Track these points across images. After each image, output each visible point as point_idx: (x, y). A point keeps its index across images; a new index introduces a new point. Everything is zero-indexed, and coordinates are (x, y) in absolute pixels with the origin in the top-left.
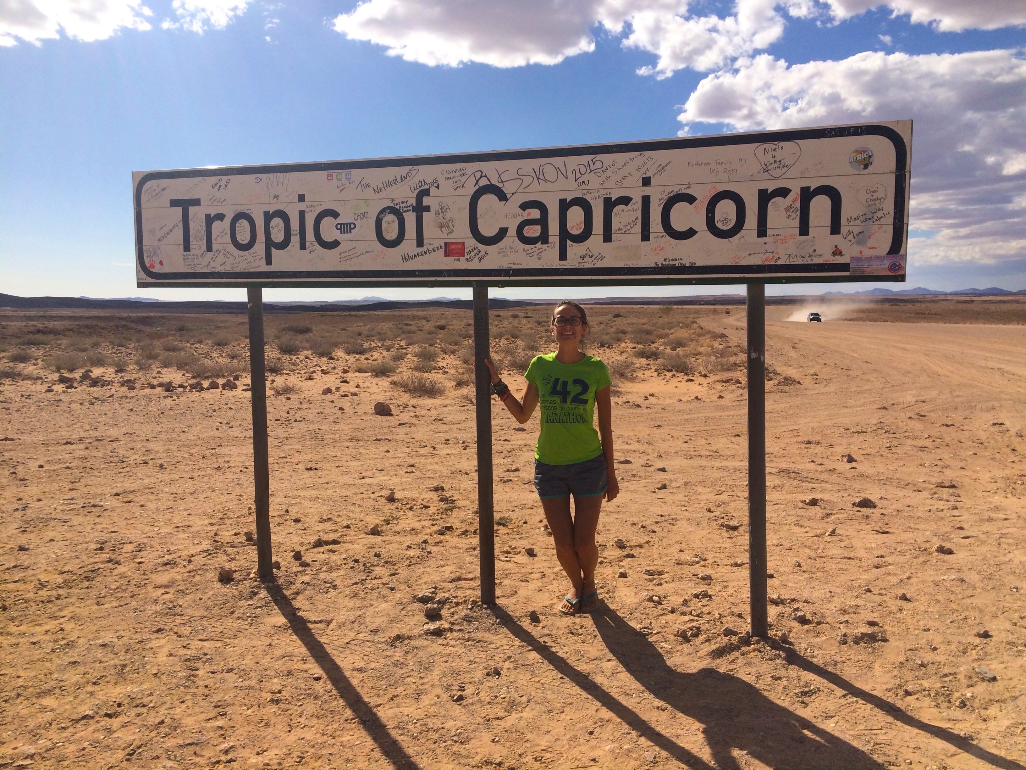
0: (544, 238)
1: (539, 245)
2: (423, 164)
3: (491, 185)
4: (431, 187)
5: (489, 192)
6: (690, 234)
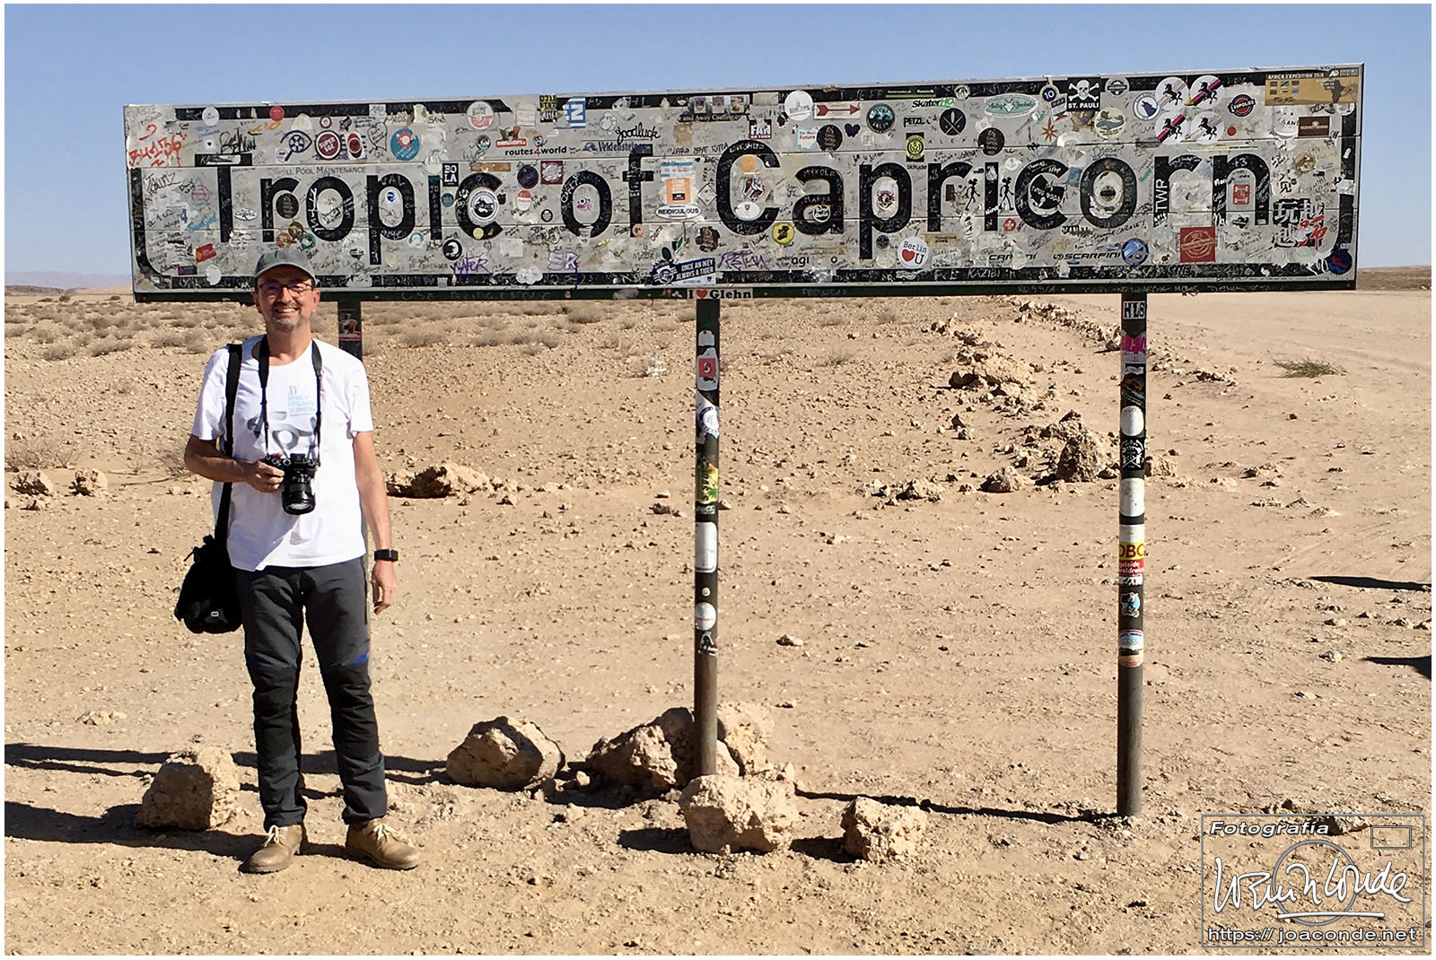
0: (836, 223)
1: (828, 234)
2: (639, 106)
3: (752, 142)
4: (654, 142)
5: (751, 151)
6: (1056, 220)
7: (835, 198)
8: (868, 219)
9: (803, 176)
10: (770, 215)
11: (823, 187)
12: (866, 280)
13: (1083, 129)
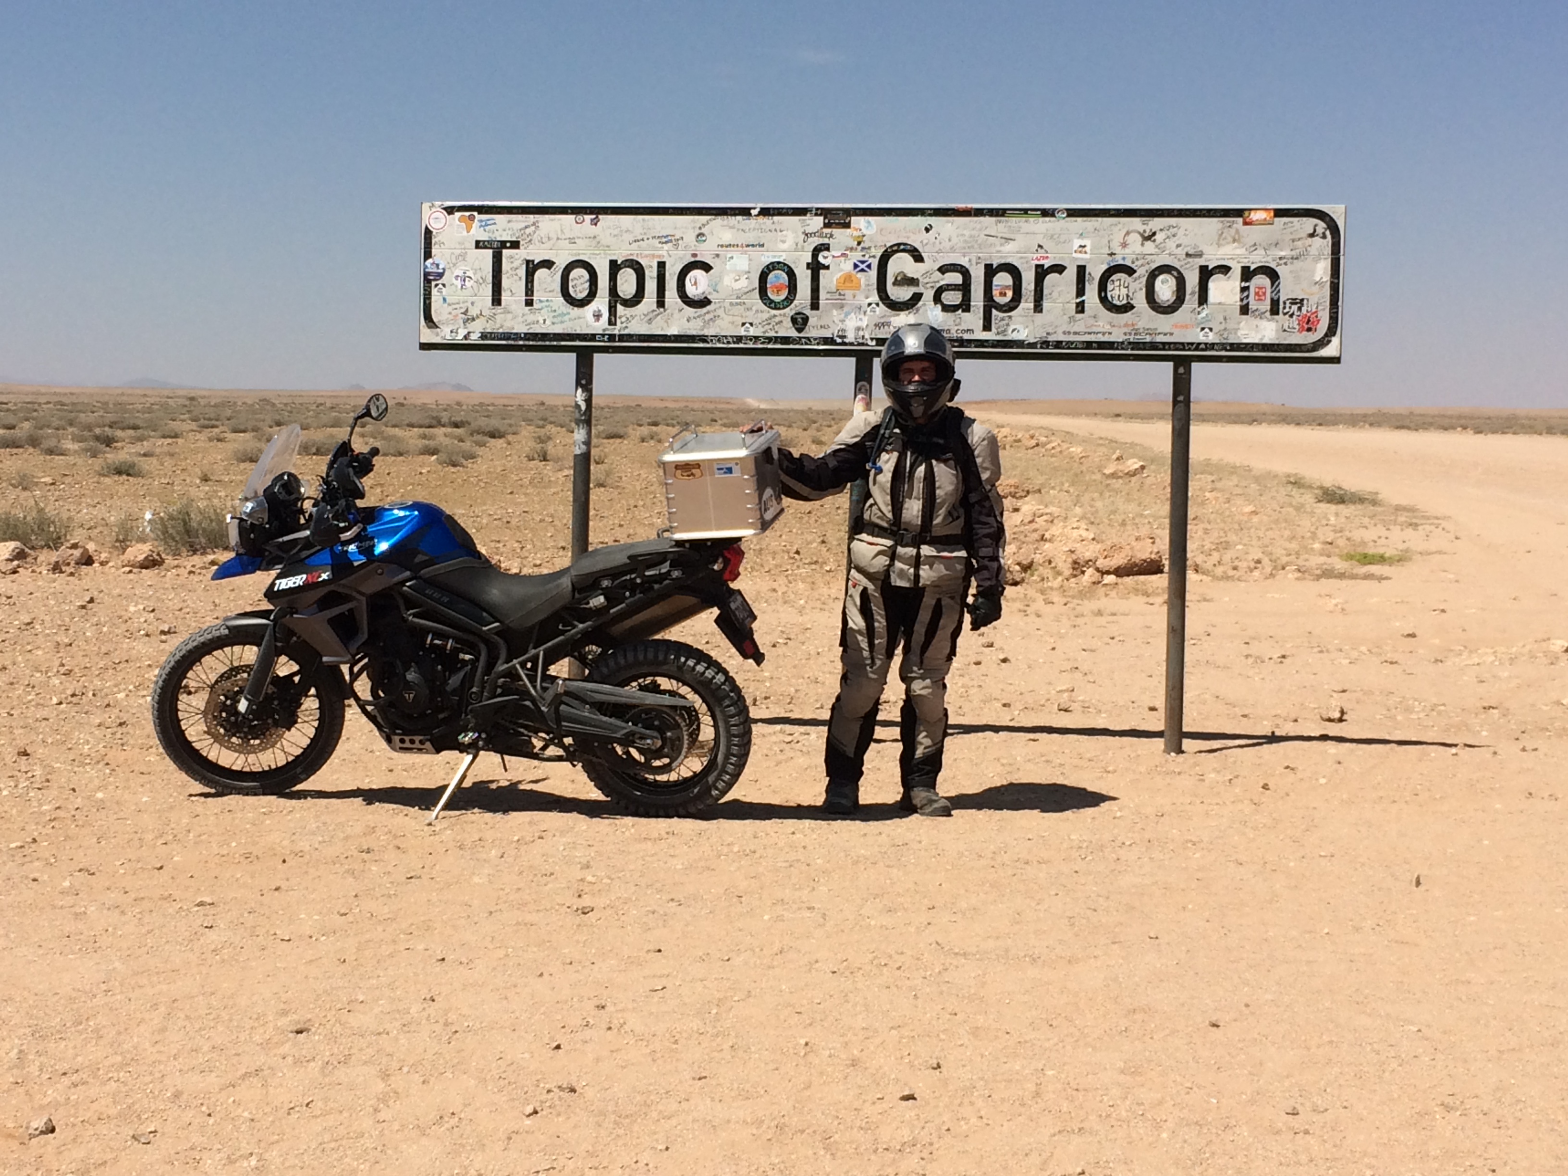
0: (965, 306)
1: (959, 313)
2: (820, 215)
3: (904, 244)
4: (831, 242)
5: (904, 251)
6: (1127, 308)
7: (965, 288)
8: (990, 304)
10: (917, 297)
11: (956, 278)
12: (986, 347)
13: (1148, 243)
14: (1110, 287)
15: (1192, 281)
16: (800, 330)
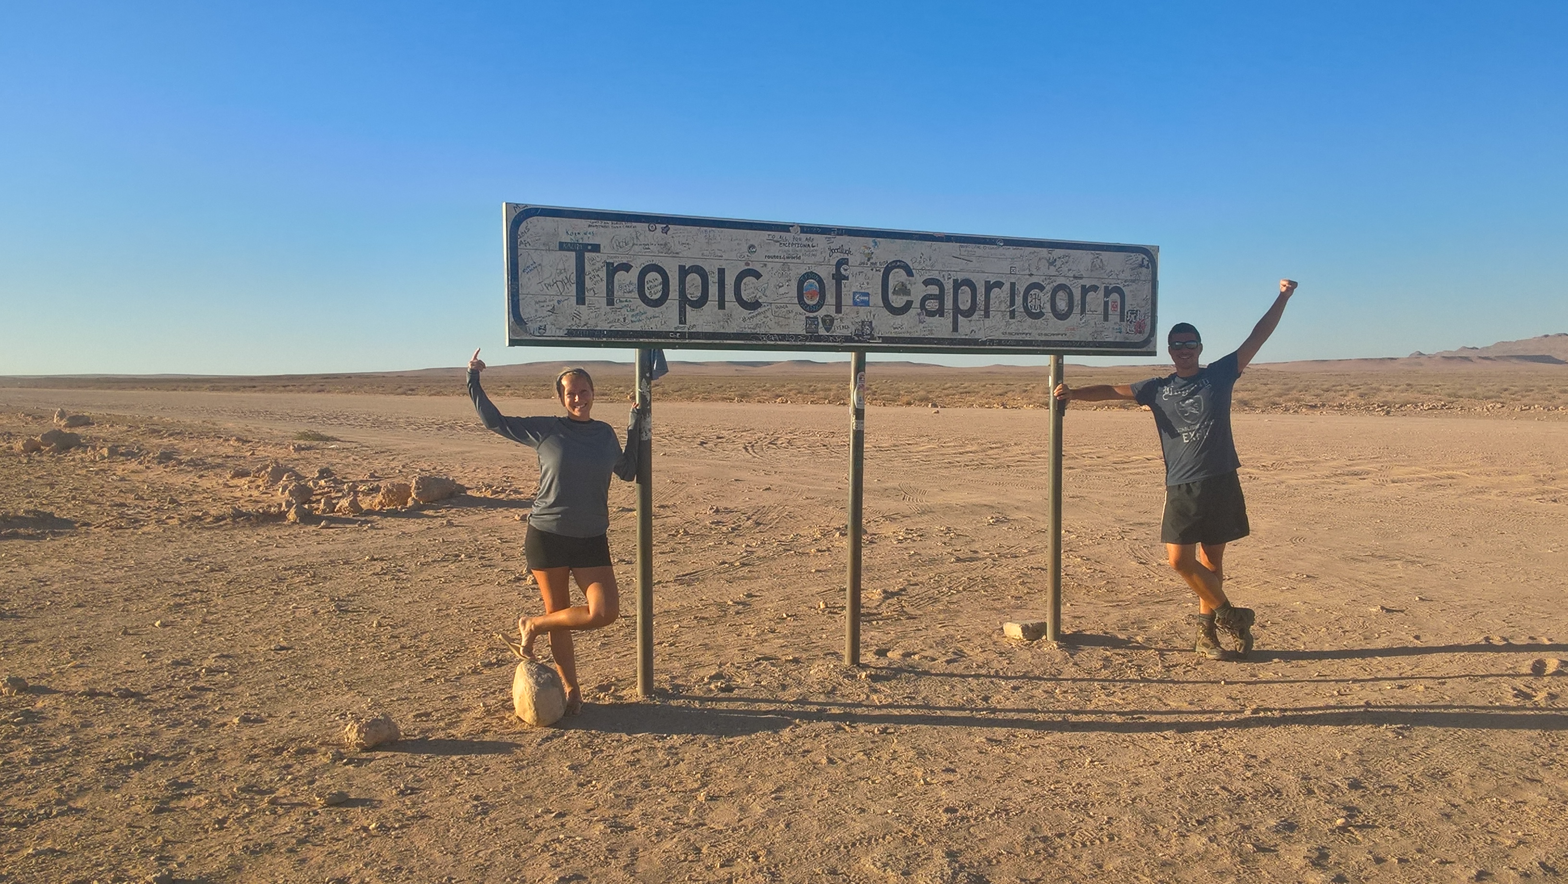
2: (841, 235)
3: (900, 261)
4: (849, 257)
5: (898, 267)
6: (1039, 315)
7: (940, 298)
8: (957, 311)
9: (927, 283)
10: (908, 305)
11: (934, 290)
12: (955, 344)
13: (1052, 267)
14: (1029, 299)
15: (1077, 294)
16: (828, 330)
